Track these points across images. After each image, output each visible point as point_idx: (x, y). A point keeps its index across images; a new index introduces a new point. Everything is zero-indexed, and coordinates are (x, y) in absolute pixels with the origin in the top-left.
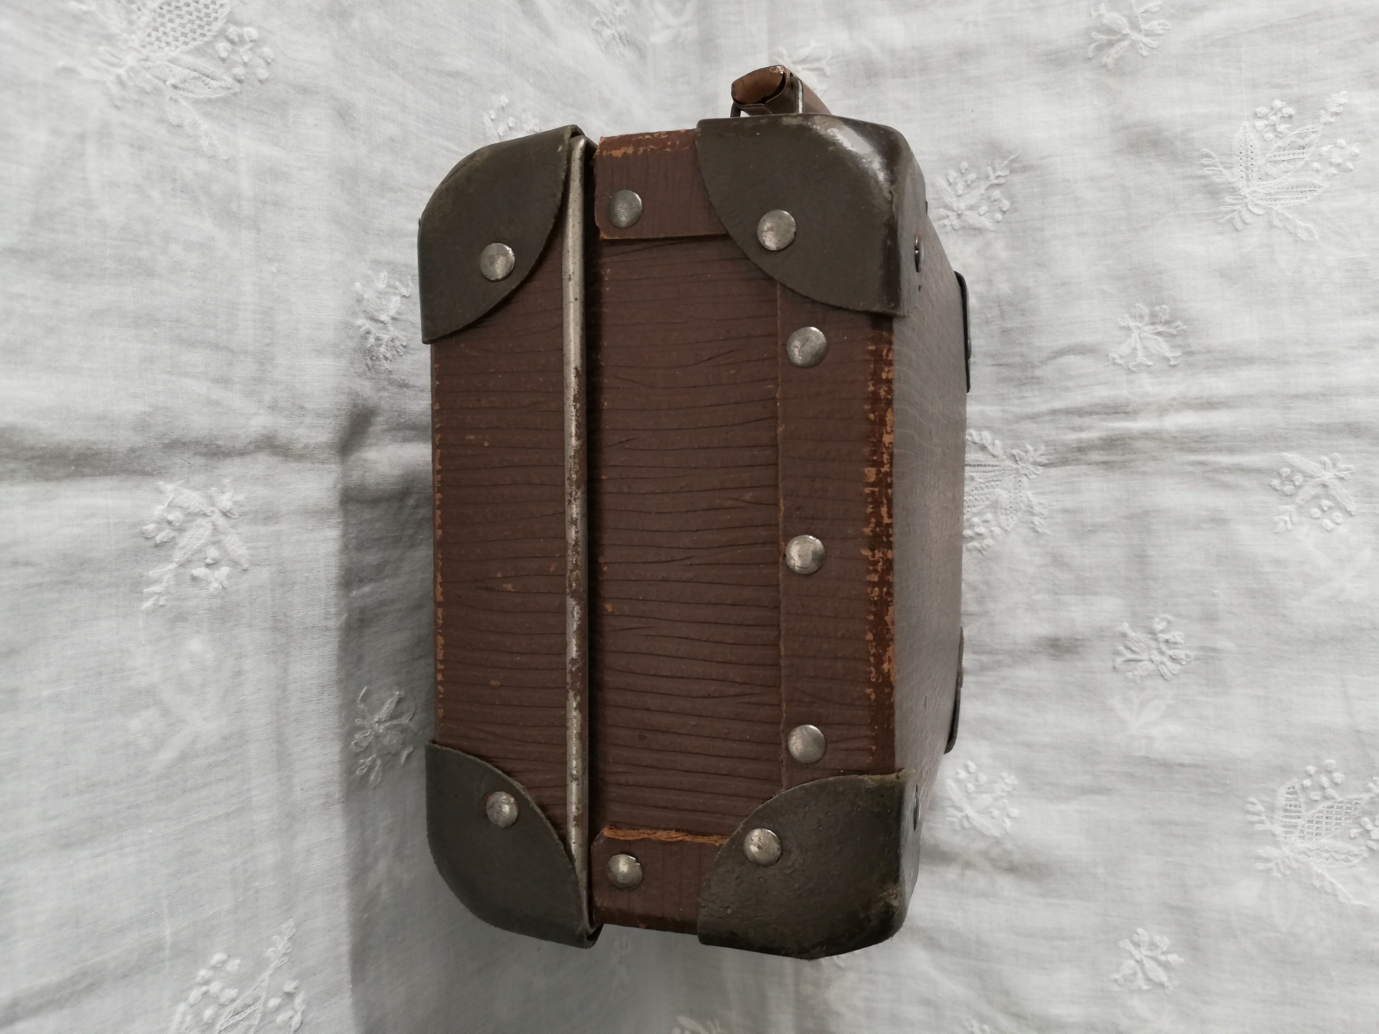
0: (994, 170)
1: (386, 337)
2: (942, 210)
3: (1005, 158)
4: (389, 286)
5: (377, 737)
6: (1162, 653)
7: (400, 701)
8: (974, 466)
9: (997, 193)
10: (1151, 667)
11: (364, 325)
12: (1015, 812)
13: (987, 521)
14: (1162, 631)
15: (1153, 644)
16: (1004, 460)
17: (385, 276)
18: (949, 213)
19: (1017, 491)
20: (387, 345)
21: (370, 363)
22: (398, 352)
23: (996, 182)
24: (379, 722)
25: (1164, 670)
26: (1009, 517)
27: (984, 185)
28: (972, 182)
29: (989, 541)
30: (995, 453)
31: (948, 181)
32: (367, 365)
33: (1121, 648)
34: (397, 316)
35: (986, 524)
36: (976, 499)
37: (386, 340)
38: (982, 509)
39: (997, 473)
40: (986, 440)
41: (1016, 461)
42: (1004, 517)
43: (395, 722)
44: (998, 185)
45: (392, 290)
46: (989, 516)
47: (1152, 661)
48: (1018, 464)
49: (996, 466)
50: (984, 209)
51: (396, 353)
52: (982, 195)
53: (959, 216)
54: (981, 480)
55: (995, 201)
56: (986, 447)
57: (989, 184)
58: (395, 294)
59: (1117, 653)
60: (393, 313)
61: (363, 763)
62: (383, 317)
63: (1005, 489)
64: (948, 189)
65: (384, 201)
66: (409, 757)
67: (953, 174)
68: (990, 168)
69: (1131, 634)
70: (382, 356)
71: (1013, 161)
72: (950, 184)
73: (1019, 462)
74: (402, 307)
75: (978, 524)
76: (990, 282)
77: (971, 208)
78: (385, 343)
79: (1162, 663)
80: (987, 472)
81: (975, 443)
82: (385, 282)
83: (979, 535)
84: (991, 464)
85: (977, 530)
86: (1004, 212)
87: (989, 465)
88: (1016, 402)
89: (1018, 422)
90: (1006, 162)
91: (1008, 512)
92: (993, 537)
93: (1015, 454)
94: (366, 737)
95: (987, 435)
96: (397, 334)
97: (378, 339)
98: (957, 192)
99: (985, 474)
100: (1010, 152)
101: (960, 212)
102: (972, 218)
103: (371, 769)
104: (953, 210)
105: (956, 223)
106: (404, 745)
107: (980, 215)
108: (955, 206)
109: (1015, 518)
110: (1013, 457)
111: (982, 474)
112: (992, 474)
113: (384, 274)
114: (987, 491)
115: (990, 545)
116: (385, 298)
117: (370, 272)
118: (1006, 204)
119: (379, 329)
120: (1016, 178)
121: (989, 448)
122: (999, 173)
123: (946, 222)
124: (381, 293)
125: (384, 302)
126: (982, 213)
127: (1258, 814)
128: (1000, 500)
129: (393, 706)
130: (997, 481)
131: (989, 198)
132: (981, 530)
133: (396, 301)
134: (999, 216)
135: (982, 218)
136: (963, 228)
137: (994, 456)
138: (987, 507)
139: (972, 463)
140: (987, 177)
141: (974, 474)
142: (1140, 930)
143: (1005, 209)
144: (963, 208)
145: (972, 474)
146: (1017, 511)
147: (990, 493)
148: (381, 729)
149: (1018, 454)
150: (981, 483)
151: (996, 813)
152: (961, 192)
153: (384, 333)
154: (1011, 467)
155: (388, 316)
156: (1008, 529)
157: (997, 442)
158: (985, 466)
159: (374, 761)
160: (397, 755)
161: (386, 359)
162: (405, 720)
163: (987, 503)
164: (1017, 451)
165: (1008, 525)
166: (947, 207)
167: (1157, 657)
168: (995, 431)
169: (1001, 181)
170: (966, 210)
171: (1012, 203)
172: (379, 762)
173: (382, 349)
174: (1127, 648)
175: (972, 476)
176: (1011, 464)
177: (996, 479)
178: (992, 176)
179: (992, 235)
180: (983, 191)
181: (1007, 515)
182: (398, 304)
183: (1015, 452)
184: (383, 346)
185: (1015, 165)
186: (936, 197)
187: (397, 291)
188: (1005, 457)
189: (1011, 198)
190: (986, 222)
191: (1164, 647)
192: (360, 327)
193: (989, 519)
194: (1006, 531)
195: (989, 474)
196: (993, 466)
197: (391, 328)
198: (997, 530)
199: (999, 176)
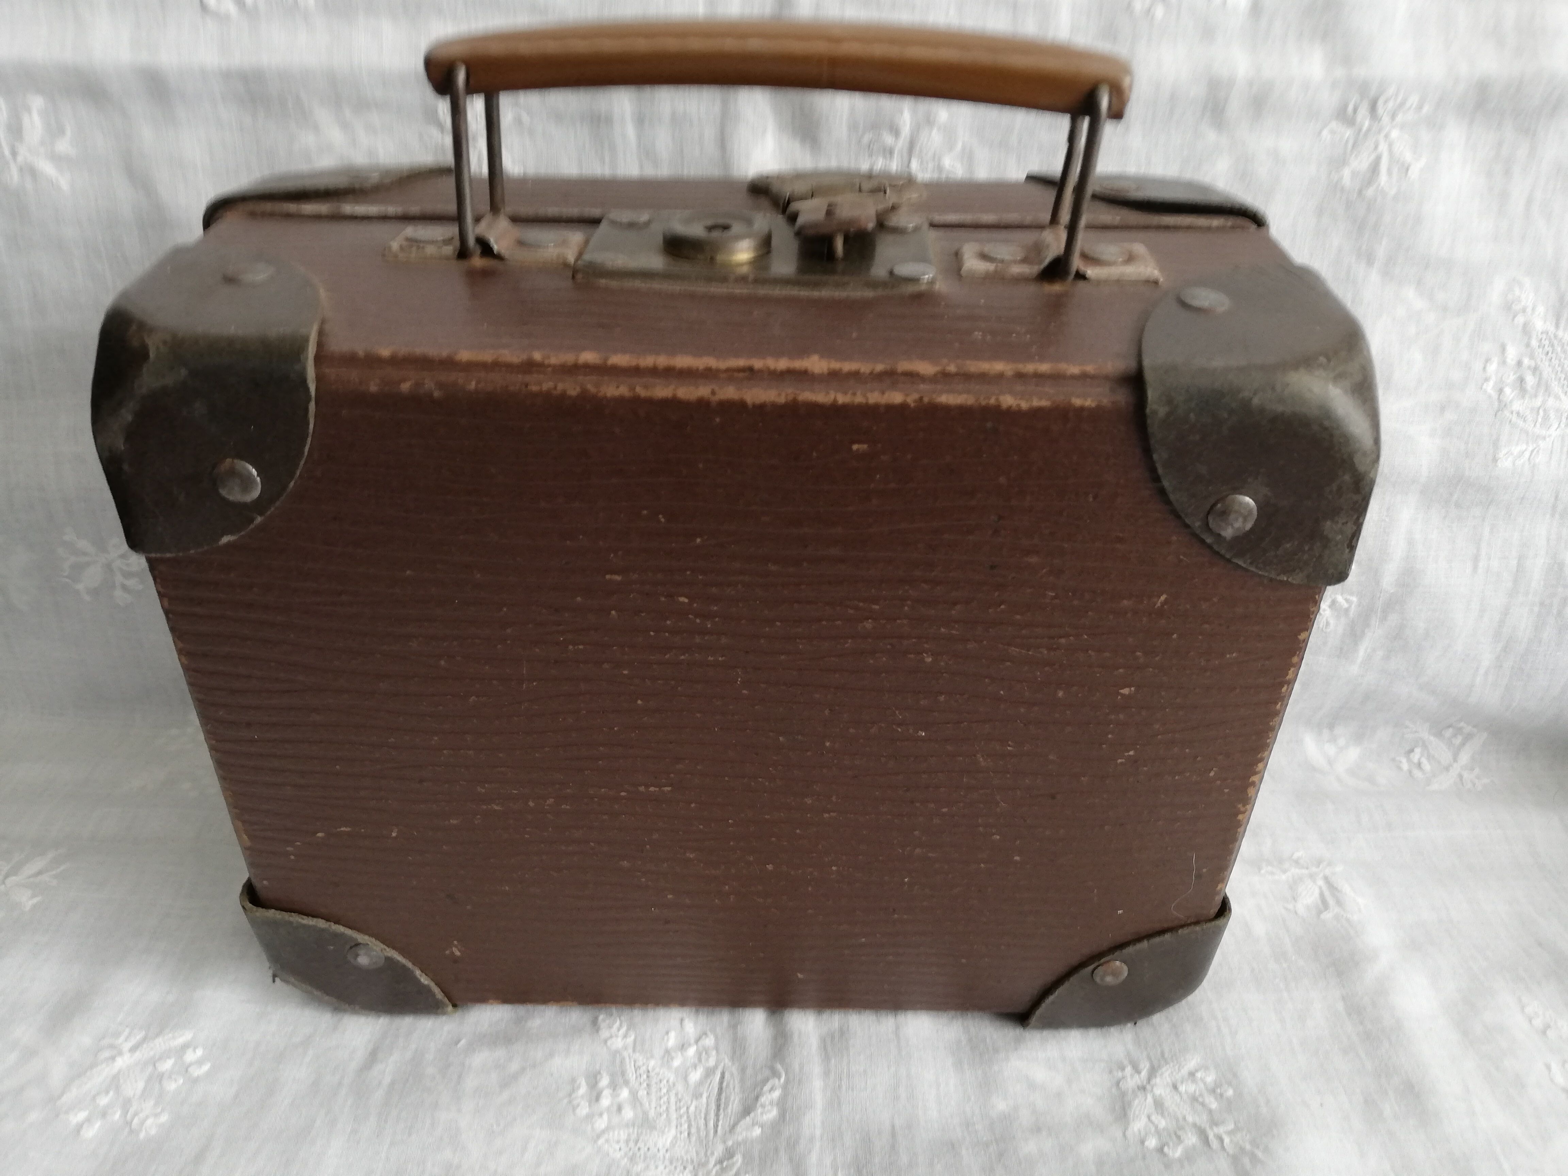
0: (1230, 1133)
2: (1148, 1065)
3: (1255, 1144)
8: (718, 1100)
9: (1191, 1139)
13: (620, 1109)
16: (724, 1142)
18: (1144, 1074)
19: (667, 1162)
23: (1211, 1137)
26: (623, 1145)
27: (1203, 1120)
28: (1203, 1104)
29: (584, 1110)
30: (739, 1129)
31: (1197, 1071)
35: (615, 1108)
36: (661, 1098)
38: (641, 1104)
39: (703, 1133)
40: (762, 1114)
41: (720, 1162)
42: (623, 1136)
44: (1206, 1141)
46: (628, 1113)
48: (715, 1165)
49: (716, 1132)
50: (1162, 1123)
52: (1184, 1118)
53: (1143, 1088)
54: (692, 1109)
55: (1179, 1137)
56: (749, 1114)
57: (1205, 1125)
63: (673, 1144)
64: (1185, 1071)
67: (1210, 1079)
68: (1231, 1126)
71: (1254, 1158)
72: (1192, 1074)
73: (718, 1167)
75: (618, 1095)
76: (1037, 1129)
77: (1159, 1104)
80: (705, 1119)
81: (757, 1098)
83: (598, 1098)
84: (720, 1123)
85: (606, 1093)
86: (1160, 1150)
87: (718, 1120)
88: (828, 1161)
89: (791, 1160)
90: (1248, 1147)
91: (632, 1144)
92: (589, 1117)
93: (735, 1159)
95: (772, 1114)
98: (1182, 1083)
99: (703, 1115)
100: (1266, 1150)
101: (1148, 1087)
102: (1141, 1108)
104: (1149, 1080)
105: (1132, 1081)
107: (1149, 1117)
108: (1157, 1080)
109: (618, 1155)
110: (729, 1154)
111: (703, 1111)
112: (702, 1127)
114: (674, 1116)
115: (578, 1111)
118: (1175, 1152)
120: (1223, 1163)
121: (748, 1118)
122: (1227, 1140)
123: (1129, 1070)
126: (1153, 1118)
128: (655, 1133)
130: (689, 1134)
131: (1181, 1128)
132: (606, 1101)
134: (1152, 1143)
135: (1144, 1120)
136: (1123, 1094)
137: (733, 1128)
138: (645, 1114)
139: (723, 1095)
140: (1214, 1123)
141: (704, 1099)
143: (1166, 1149)
144: (1158, 1091)
145: (705, 1096)
146: (632, 1159)
147: (669, 1120)
149: (733, 1164)
150: (688, 1108)
152: (1182, 1088)
154: (712, 1153)
156: (601, 1141)
157: (757, 1131)
158: (717, 1115)
163: (652, 1114)
164: (740, 1161)
165: (607, 1141)
166: (1153, 1072)
168: (775, 1129)
169: (1215, 1144)
170: (1154, 1096)
171: (1180, 1161)
175: (701, 1095)
176: (716, 1154)
177: (693, 1130)
178: (1221, 1130)
179: (1119, 1134)
180: (1190, 1119)
181: (627, 1142)
183: (738, 1159)
185: (1246, 1161)
186: (1166, 1055)
188: (730, 1143)
189: (1189, 1157)
190: (1138, 1125)
193: (623, 1112)
194: (599, 1137)
195: (702, 1122)
196: (716, 1126)
198: (601, 1123)
199: (1221, 1140)
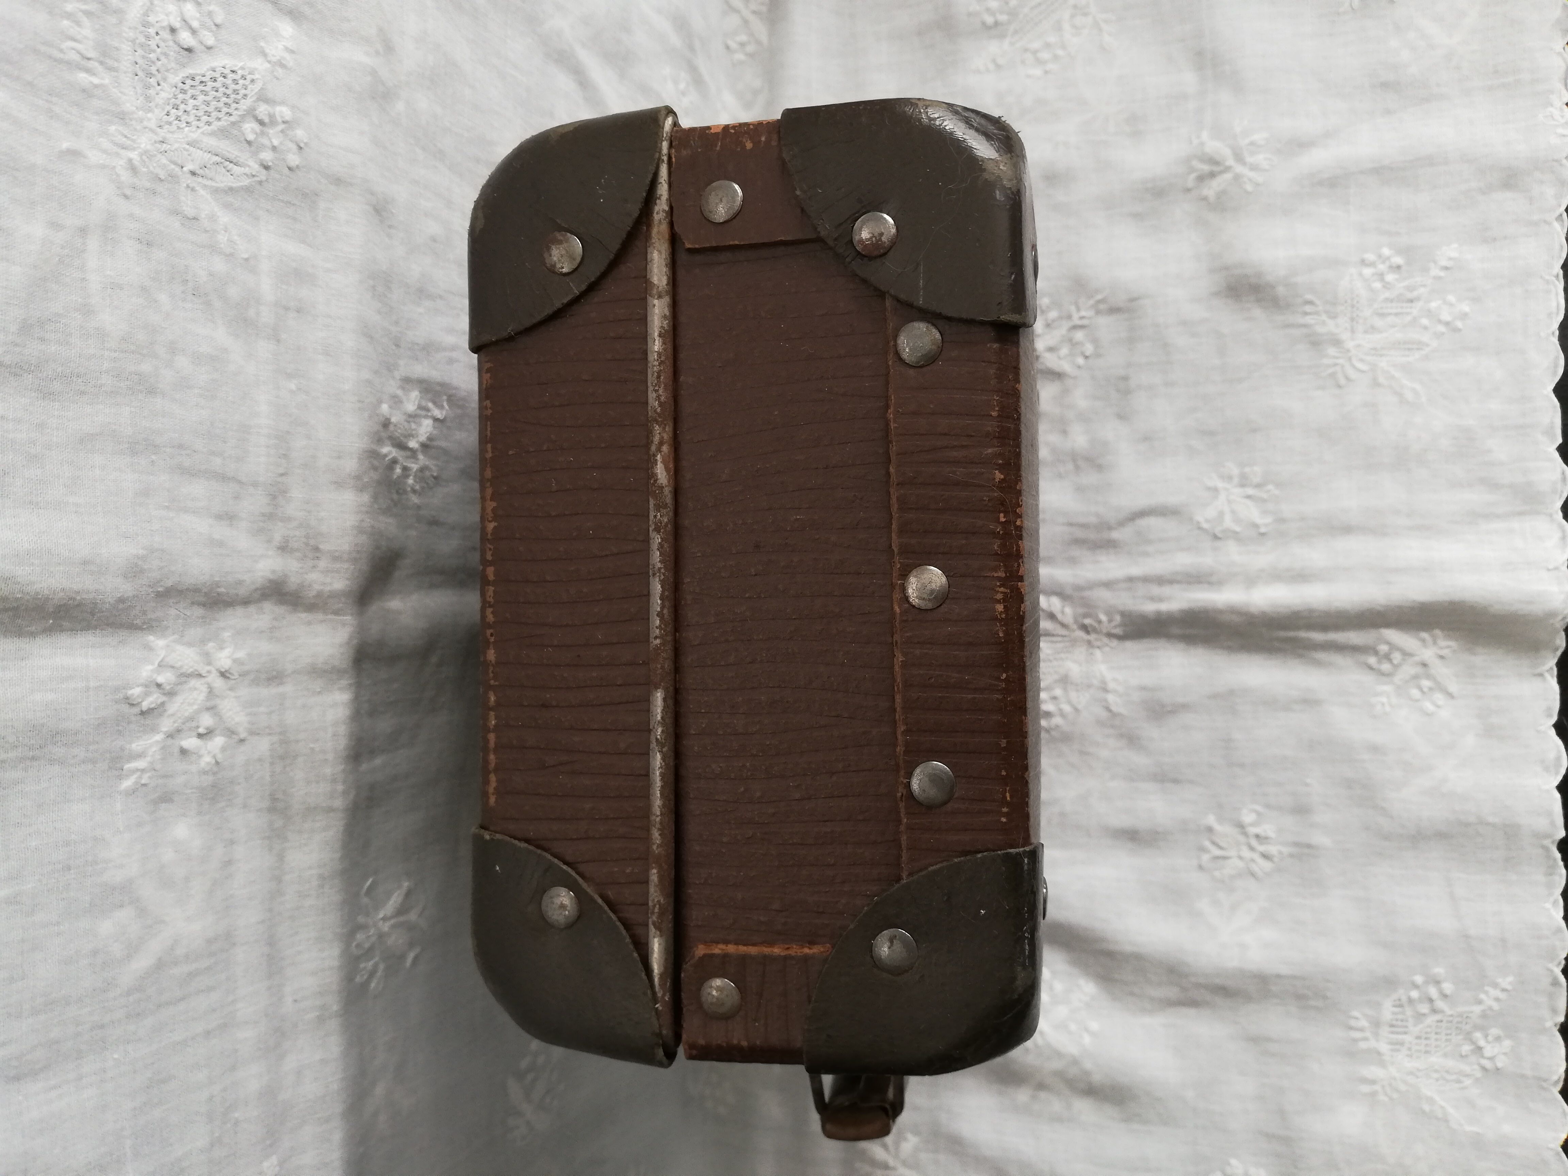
0: (1078, 309)
1: (415, 467)
3: (1090, 297)
4: (420, 407)
5: (381, 936)
6: (1252, 849)
7: (408, 894)
8: (1048, 636)
9: (1079, 335)
10: (1241, 864)
11: (390, 452)
12: (1094, 1026)
13: (1055, 698)
14: (1252, 825)
15: (1242, 839)
16: (1074, 630)
17: (417, 396)
19: (1091, 665)
20: (415, 476)
21: (395, 497)
22: (427, 484)
23: (1079, 323)
24: (384, 919)
25: (1255, 868)
26: (1080, 693)
27: (1066, 325)
28: (1053, 321)
29: (1058, 720)
30: (1065, 622)
32: (392, 500)
33: (1207, 844)
34: (428, 443)
35: (1054, 701)
37: (415, 469)
38: (1050, 685)
39: (1067, 644)
40: (1055, 607)
41: (1088, 632)
42: (1074, 694)
43: (402, 919)
44: (1082, 327)
45: (423, 413)
46: (1058, 692)
47: (1240, 858)
48: (1091, 635)
49: (1066, 636)
50: (1064, 351)
51: (425, 485)
52: (1065, 336)
55: (1077, 343)
56: (1055, 615)
57: (1071, 324)
58: (426, 417)
59: (1202, 849)
60: (423, 438)
61: (365, 968)
62: (413, 444)
63: (1076, 662)
65: (421, 310)
66: (416, 959)
68: (1073, 308)
69: (1218, 827)
70: (409, 489)
71: (1099, 302)
73: (1091, 633)
74: (435, 432)
77: (1052, 350)
78: (413, 474)
79: (1253, 860)
81: (1047, 613)
82: (417, 403)
83: (1049, 713)
84: (1060, 634)
86: (1086, 357)
88: (1090, 566)
89: (1092, 589)
90: (1092, 302)
91: (1079, 688)
92: (1062, 716)
93: (1087, 624)
94: (369, 937)
95: (1056, 602)
96: (427, 463)
97: (405, 469)
100: (1097, 291)
102: (1052, 361)
103: (372, 974)
106: (411, 945)
107: (1061, 359)
109: (1087, 696)
110: (1083, 627)
111: (1054, 645)
112: (1062, 645)
113: (415, 394)
115: (1059, 724)
116: (414, 422)
117: (399, 392)
118: (1089, 349)
119: (407, 457)
120: (1101, 321)
121: (1059, 616)
122: (1083, 313)
124: (410, 416)
125: (413, 426)
126: (1063, 356)
127: (1361, 1030)
128: (1070, 674)
129: (400, 900)
130: (1067, 653)
131: (1070, 340)
132: (1050, 707)
133: (428, 426)
134: (1081, 361)
135: (1063, 362)
137: (1063, 625)
138: (1056, 681)
139: (1046, 633)
140: (1069, 317)
141: (1048, 645)
142: (1233, 1162)
143: (1087, 354)
144: (1043, 349)
146: (1090, 687)
147: (1059, 666)
148: (386, 927)
149: (1091, 624)
151: (1073, 1027)
152: (1041, 332)
153: (413, 463)
154: (1082, 637)
155: (417, 442)
156: (1079, 707)
157: (1067, 610)
158: (1057, 636)
159: (376, 966)
160: (402, 957)
161: (414, 491)
162: (413, 916)
163: (1058, 677)
164: (1089, 620)
165: (1078, 703)
167: (1246, 853)
168: (1066, 598)
169: (1085, 322)
170: (1046, 352)
171: (1096, 347)
172: (382, 967)
173: (410, 481)
174: (1214, 843)
176: (1082, 635)
177: (1065, 650)
178: (1076, 316)
179: (1072, 381)
180: (1065, 333)
181: (1077, 691)
182: (430, 429)
183: (1087, 621)
184: (411, 477)
185: (1102, 307)
187: (429, 414)
188: (1075, 627)
189: (1095, 341)
190: (1068, 367)
191: (1254, 842)
192: (386, 456)
193: (1058, 695)
194: (1076, 709)
195: (1058, 645)
196: (1062, 636)
197: (421, 457)
198: (1067, 708)
199: (1082, 318)
